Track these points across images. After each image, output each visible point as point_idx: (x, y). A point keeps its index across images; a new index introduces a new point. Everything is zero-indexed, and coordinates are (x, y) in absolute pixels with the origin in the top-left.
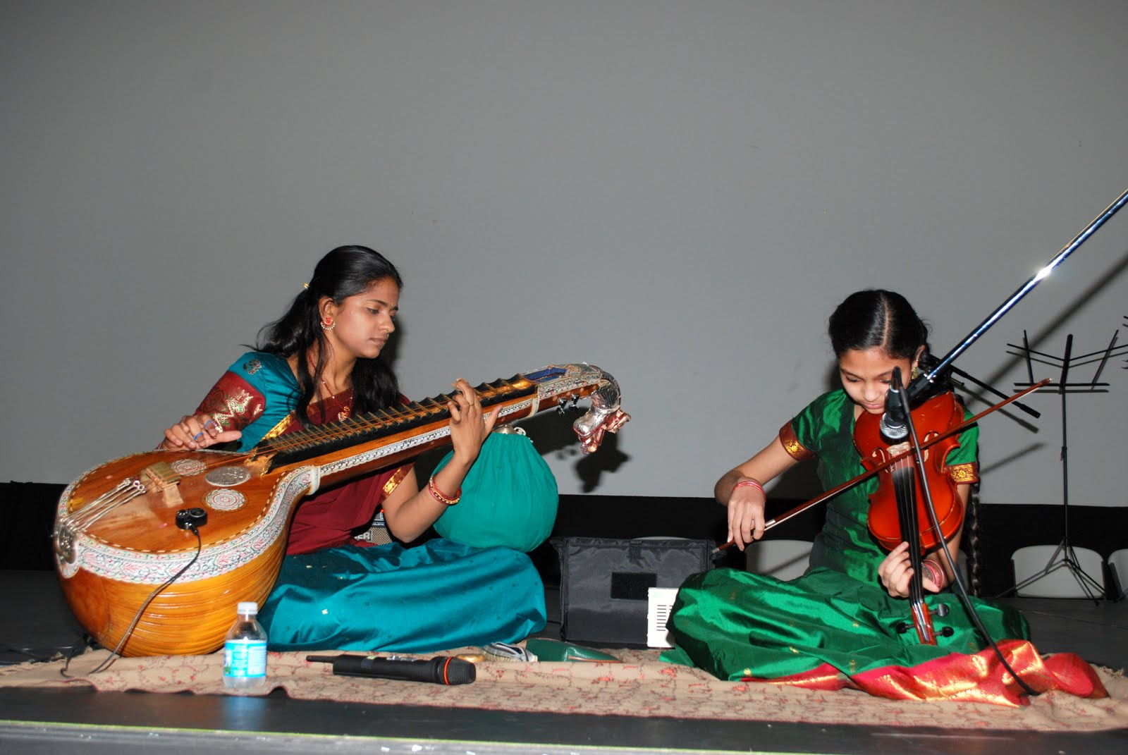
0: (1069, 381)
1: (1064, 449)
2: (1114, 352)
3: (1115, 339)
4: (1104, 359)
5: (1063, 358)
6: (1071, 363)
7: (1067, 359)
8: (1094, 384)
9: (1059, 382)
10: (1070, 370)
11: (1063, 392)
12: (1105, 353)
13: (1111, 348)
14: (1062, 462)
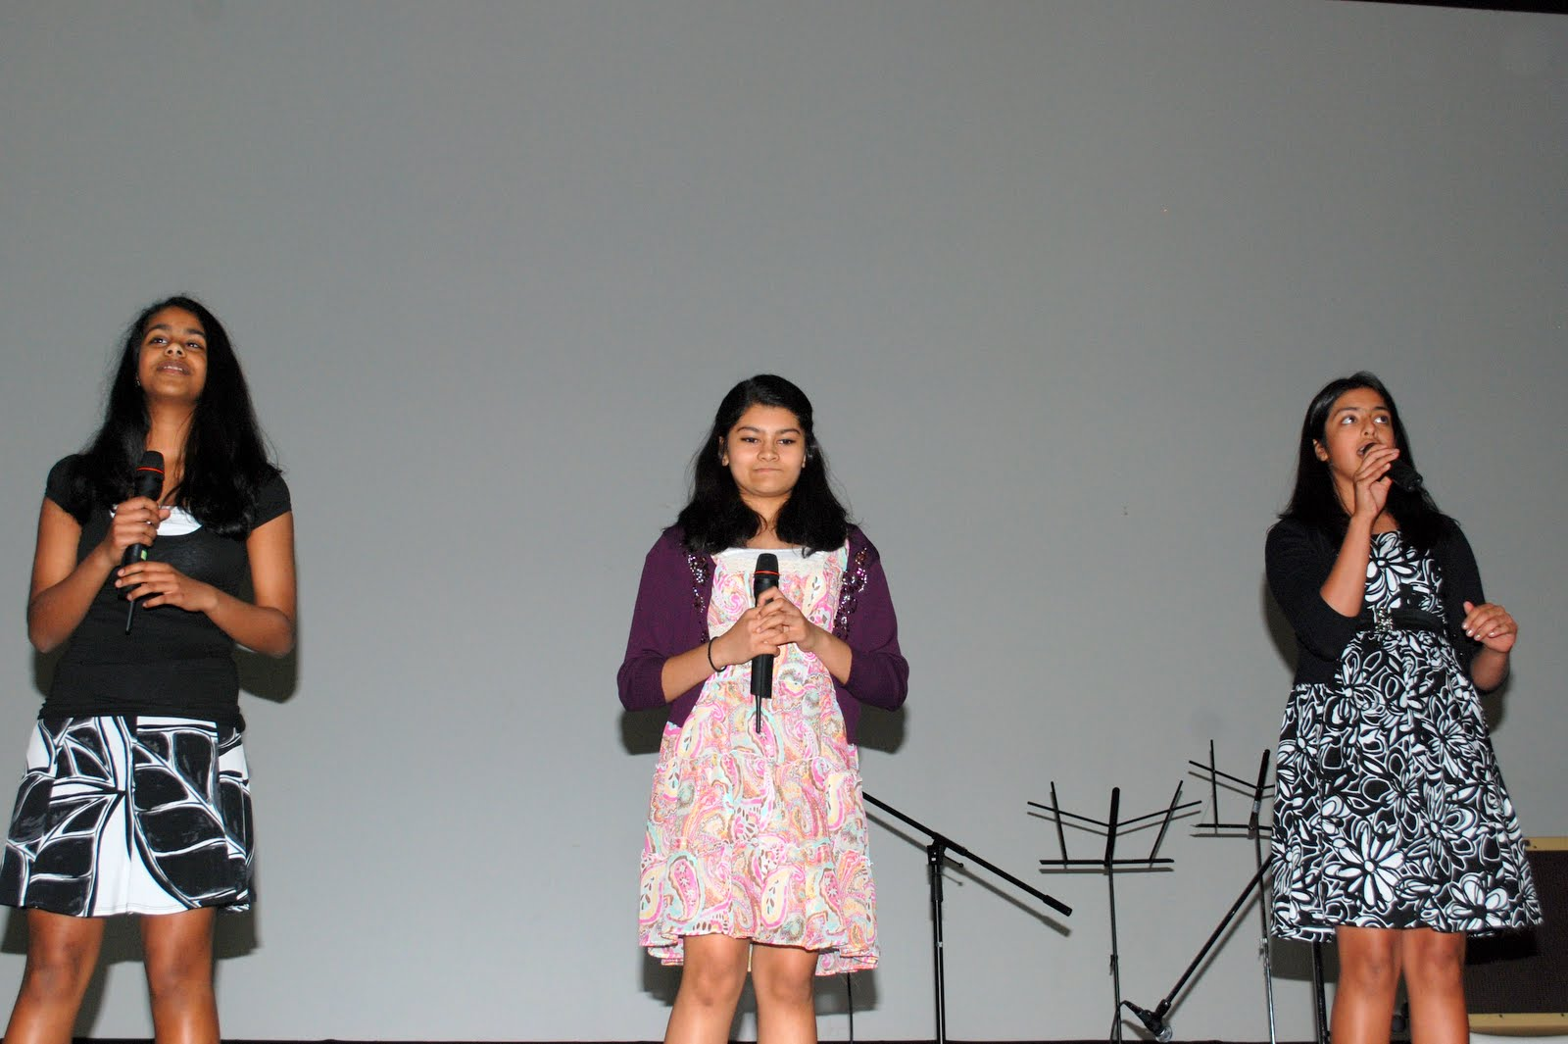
0: (1116, 857)
1: (1114, 958)
2: (1177, 813)
3: (1178, 792)
4: (1166, 823)
5: (1108, 823)
6: (1119, 830)
7: (1113, 824)
8: (1152, 860)
9: (1103, 858)
10: (1118, 839)
11: (1110, 872)
12: (1165, 815)
13: (1173, 808)
14: (1112, 977)
